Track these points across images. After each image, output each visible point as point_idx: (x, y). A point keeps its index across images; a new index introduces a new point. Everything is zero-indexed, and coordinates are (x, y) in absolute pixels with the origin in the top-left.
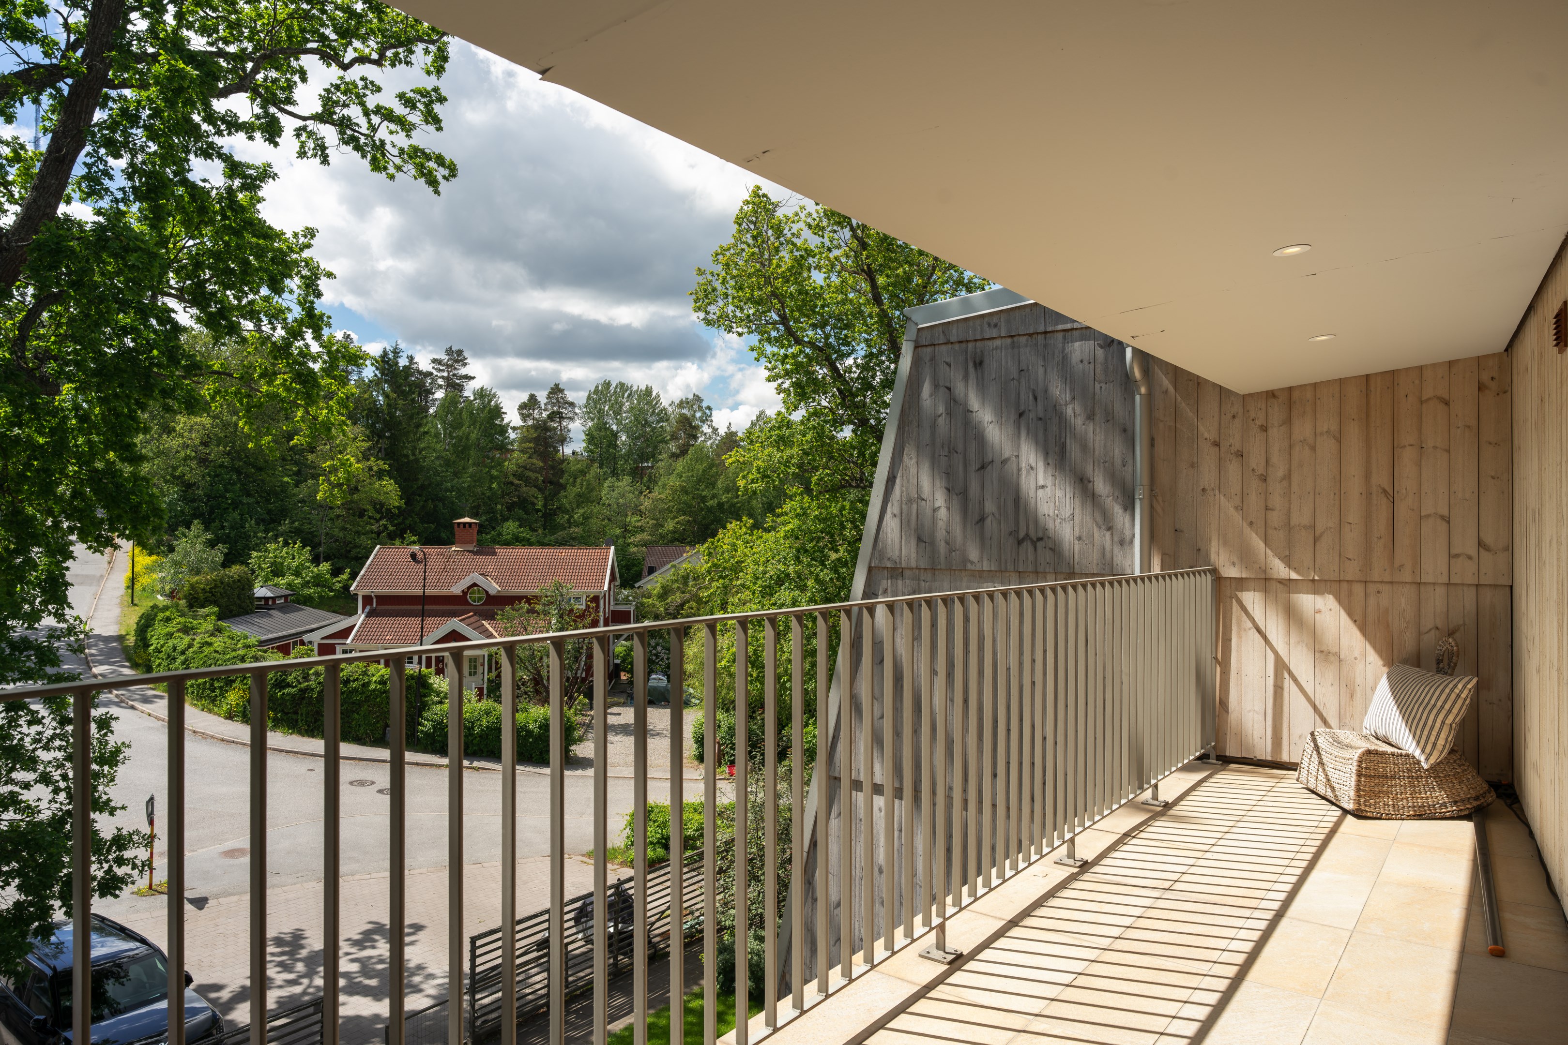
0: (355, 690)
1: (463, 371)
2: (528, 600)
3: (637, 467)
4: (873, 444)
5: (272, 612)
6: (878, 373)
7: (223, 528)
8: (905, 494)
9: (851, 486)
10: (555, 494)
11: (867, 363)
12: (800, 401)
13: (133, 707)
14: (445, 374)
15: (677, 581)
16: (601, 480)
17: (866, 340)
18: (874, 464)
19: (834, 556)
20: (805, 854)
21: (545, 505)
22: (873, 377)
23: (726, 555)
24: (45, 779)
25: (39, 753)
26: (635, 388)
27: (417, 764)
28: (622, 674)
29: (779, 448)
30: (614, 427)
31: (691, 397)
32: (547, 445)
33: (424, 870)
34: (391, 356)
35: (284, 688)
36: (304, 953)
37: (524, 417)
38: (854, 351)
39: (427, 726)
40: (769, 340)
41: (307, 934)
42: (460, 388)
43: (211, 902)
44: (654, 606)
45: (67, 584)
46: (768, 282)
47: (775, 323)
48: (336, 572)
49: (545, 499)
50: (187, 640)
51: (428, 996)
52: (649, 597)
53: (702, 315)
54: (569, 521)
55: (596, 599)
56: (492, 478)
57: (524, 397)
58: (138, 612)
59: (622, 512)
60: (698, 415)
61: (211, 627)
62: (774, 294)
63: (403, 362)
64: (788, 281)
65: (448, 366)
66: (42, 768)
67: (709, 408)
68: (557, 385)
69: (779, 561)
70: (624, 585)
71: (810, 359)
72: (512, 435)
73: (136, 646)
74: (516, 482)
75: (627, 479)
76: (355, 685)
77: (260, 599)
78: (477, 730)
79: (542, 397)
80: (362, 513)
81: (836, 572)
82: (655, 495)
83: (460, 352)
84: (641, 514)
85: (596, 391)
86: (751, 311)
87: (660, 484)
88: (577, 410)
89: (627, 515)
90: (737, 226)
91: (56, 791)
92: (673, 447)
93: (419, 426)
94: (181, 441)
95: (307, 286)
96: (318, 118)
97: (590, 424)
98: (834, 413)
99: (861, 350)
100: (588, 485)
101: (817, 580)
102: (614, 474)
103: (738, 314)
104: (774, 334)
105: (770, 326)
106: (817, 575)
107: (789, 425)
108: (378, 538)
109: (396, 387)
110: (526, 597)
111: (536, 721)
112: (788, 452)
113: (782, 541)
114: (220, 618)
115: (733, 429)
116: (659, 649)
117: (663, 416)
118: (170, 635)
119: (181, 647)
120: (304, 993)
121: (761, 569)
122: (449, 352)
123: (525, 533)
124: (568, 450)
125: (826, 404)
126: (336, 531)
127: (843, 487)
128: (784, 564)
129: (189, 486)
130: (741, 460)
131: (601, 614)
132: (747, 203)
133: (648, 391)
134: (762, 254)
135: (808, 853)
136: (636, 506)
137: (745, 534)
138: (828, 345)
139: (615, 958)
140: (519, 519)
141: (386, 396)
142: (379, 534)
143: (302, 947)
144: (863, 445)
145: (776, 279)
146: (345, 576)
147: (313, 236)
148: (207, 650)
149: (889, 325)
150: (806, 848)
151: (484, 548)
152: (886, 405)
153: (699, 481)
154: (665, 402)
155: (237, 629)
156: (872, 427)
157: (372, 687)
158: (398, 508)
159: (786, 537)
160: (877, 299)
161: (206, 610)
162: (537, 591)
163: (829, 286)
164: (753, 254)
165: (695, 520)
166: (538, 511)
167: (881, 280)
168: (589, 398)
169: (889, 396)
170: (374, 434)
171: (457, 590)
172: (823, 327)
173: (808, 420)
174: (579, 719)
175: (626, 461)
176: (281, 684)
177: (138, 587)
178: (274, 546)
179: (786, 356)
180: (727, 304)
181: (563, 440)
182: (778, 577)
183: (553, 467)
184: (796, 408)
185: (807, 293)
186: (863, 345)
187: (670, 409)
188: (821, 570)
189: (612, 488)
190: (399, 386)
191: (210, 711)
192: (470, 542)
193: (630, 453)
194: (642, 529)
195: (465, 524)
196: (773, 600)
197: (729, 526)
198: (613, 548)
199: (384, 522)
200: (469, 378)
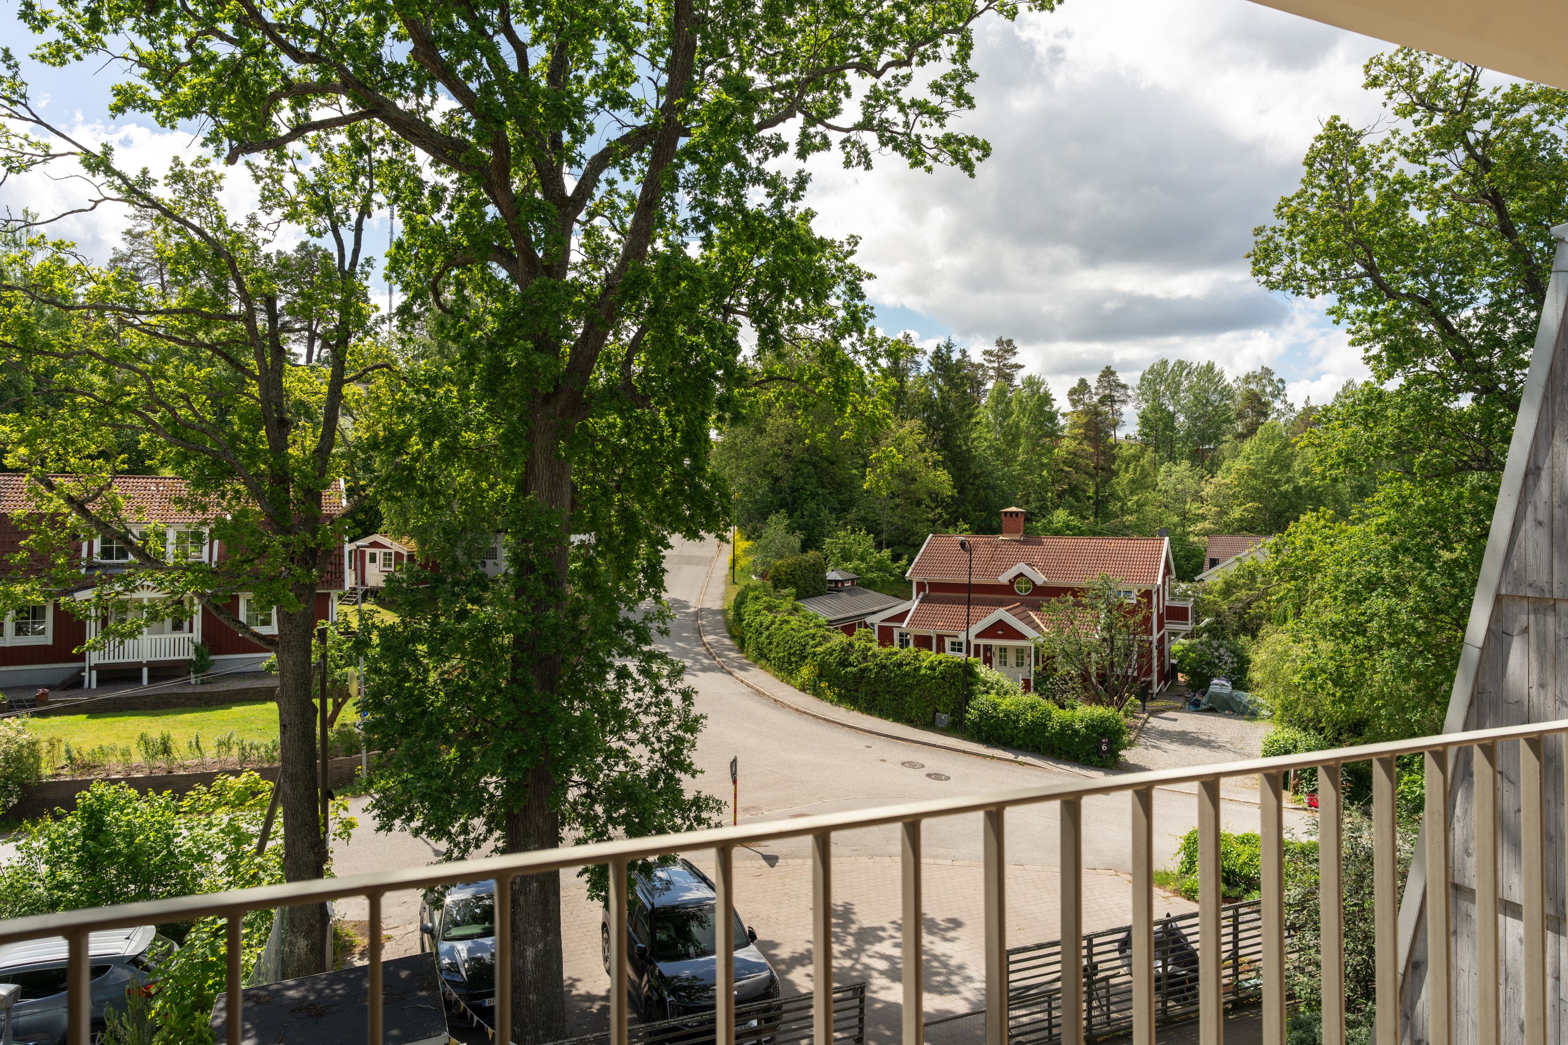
0: (907, 674)
1: (1013, 361)
2: (1074, 592)
3: (1197, 451)
4: (1503, 415)
5: (841, 594)
6: (1510, 325)
7: (803, 516)
8: (1557, 493)
9: (1471, 468)
10: (1106, 481)
11: (1493, 314)
12: (1396, 367)
13: (730, 673)
14: (996, 365)
15: (1242, 576)
16: (1156, 465)
17: (1491, 286)
18: (1507, 440)
19: (1446, 555)
20: (1400, 977)
21: (1096, 493)
22: (1503, 330)
23: (1298, 552)
24: (644, 739)
25: (641, 716)
26: (1194, 366)
27: (964, 752)
28: (1180, 675)
29: (1366, 425)
30: (1171, 408)
31: (1259, 370)
32: (1098, 430)
33: (967, 863)
34: (944, 351)
35: (846, 666)
36: (854, 928)
37: (1074, 403)
38: (1473, 299)
39: (972, 715)
40: (1352, 299)
41: (856, 909)
42: (1009, 378)
43: (781, 862)
44: (1215, 603)
45: (664, 571)
46: (1349, 228)
47: (1358, 277)
48: (896, 558)
49: (1097, 486)
50: (770, 617)
51: (966, 999)
52: (1210, 593)
53: (1263, 278)
54: (1122, 508)
55: (1148, 594)
56: (1042, 466)
57: (1074, 382)
58: (738, 589)
59: (1180, 498)
60: (1269, 389)
61: (789, 607)
62: (1356, 241)
63: (956, 356)
64: (1376, 223)
65: (998, 357)
66: (641, 730)
67: (1282, 381)
68: (1108, 368)
69: (1369, 561)
70: (1181, 578)
71: (1409, 315)
72: (1062, 421)
73: (734, 621)
74: (1067, 469)
75: (1186, 464)
76: (907, 668)
77: (831, 581)
78: (1021, 724)
79: (1092, 381)
80: (919, 503)
81: (1451, 576)
82: (1219, 479)
83: (1010, 342)
84: (1202, 500)
85: (1152, 371)
86: (1326, 266)
87: (1224, 467)
88: (1130, 392)
89: (1185, 502)
90: (1306, 168)
91: (653, 751)
92: (1239, 427)
93: (971, 416)
94: (770, 440)
95: (852, 290)
96: (859, 127)
97: (1144, 405)
98: (1444, 379)
99: (1484, 298)
100: (1142, 471)
101: (1422, 585)
102: (1172, 458)
103: (1310, 270)
104: (1358, 290)
105: (1353, 281)
106: (1423, 581)
107: (1380, 396)
108: (935, 526)
109: (949, 380)
110: (1072, 589)
111: (1082, 721)
112: (1380, 430)
113: (1373, 537)
114: (798, 598)
115: (1313, 403)
116: (1222, 651)
117: (1227, 393)
118: (758, 612)
119: (766, 623)
120: (852, 968)
121: (1344, 570)
122: (999, 343)
123: (1075, 521)
124: (1120, 434)
125: (1434, 368)
126: (896, 520)
127: (1459, 470)
128: (1377, 565)
129: (777, 479)
130: (1317, 442)
131: (1155, 611)
132: (1320, 138)
133: (1210, 368)
134: (1340, 197)
135: (1404, 975)
136: (1197, 492)
137: (1325, 527)
138: (1434, 295)
139: (1164, 1003)
140: (1071, 507)
141: (940, 390)
142: (934, 522)
143: (853, 922)
144: (1487, 419)
145: (1359, 223)
146: (904, 562)
147: (856, 244)
148: (786, 627)
149: (1528, 262)
150: (1401, 968)
151: (1031, 537)
152: (1523, 364)
153: (1270, 463)
154: (1229, 378)
155: (810, 607)
156: (1502, 393)
157: (923, 672)
158: (952, 497)
159: (1379, 532)
160: (1507, 230)
161: (786, 591)
162: (1084, 585)
163: (1434, 224)
164: (1328, 198)
165: (1266, 507)
166: (1089, 498)
167: (1512, 206)
168: (1142, 379)
169: (1529, 353)
170: (931, 426)
171: (1004, 579)
172: (1426, 274)
173: (1408, 389)
174: (1130, 721)
175: (1185, 444)
176: (844, 663)
177: (738, 568)
178: (843, 533)
179: (1375, 314)
180: (1294, 261)
181: (1115, 425)
182: (1368, 581)
183: (1104, 453)
184: (1390, 376)
185: (1403, 236)
186: (1488, 291)
187: (1235, 386)
188: (1429, 575)
189: (1169, 474)
190: (951, 380)
191: (788, 683)
192: (1017, 532)
193: (1189, 435)
194: (1203, 517)
195: (1011, 513)
196: (1362, 609)
197: (1302, 517)
198: (1167, 539)
199: (939, 510)
200: (1019, 367)
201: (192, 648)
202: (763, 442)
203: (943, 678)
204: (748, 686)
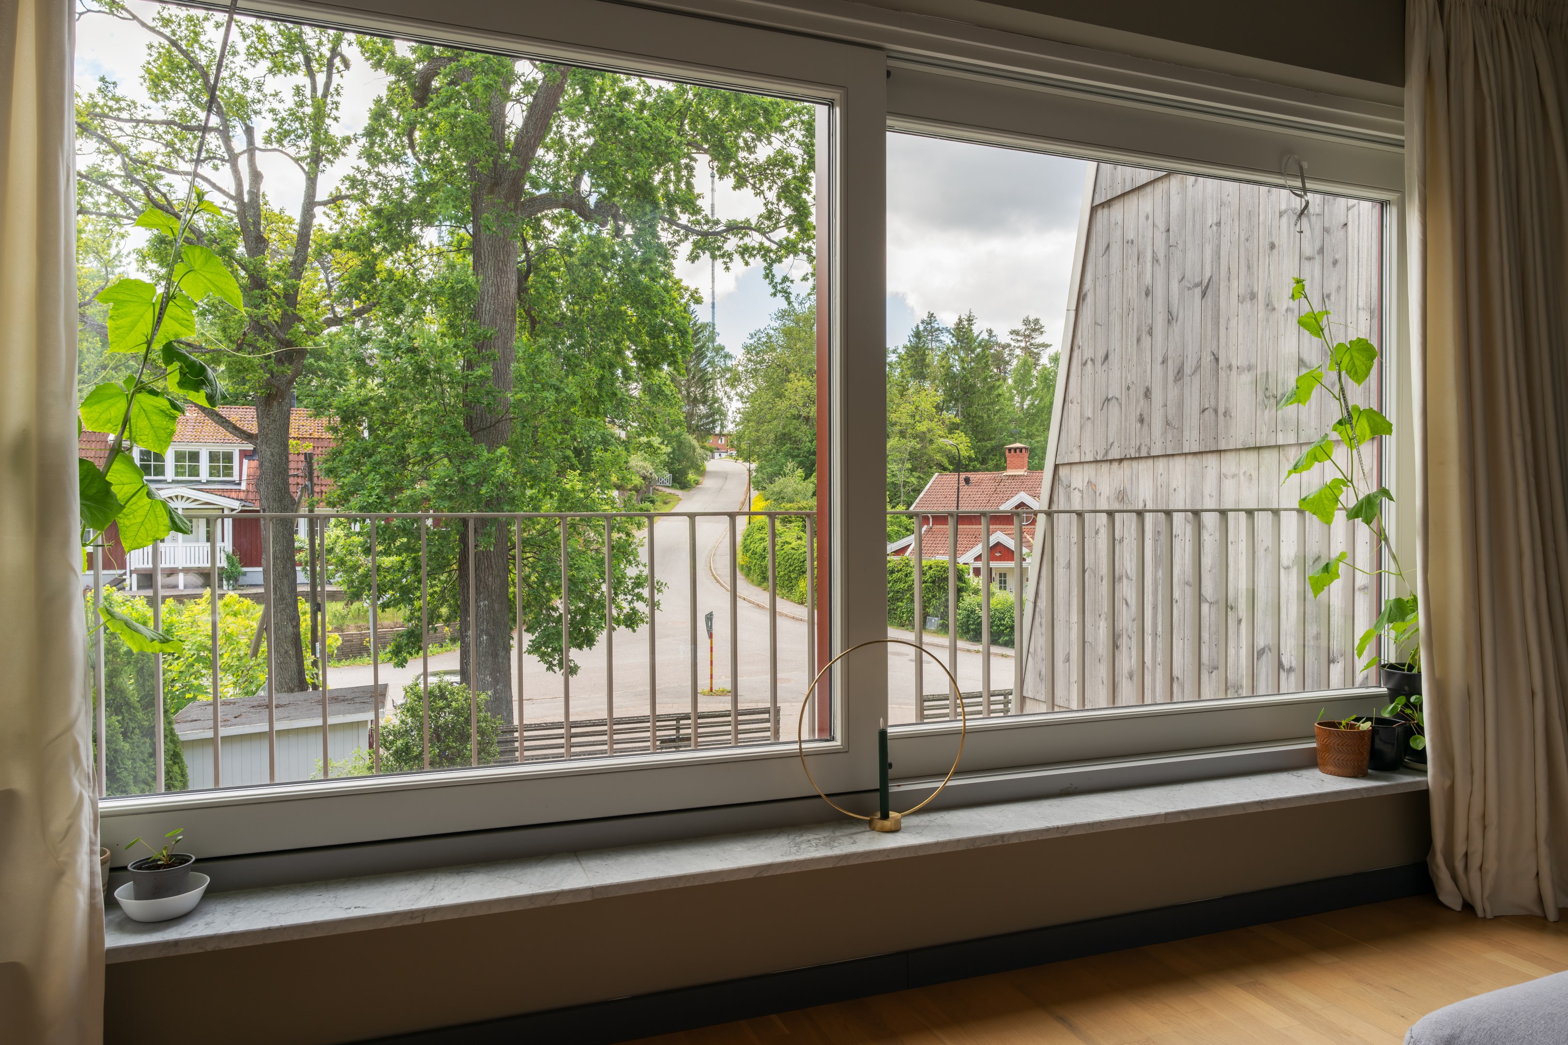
1: (1040, 340)
14: (1023, 344)
34: (965, 323)
42: (1036, 357)
65: (1025, 336)
83: (1037, 321)
93: (993, 388)
109: (971, 353)
122: (1026, 322)
151: (1034, 473)
170: (953, 398)
171: (1006, 507)
192: (1021, 467)
195: (1015, 449)
200: (1046, 346)
201: (224, 557)
202: (782, 405)
203: (933, 582)
204: (749, 602)
